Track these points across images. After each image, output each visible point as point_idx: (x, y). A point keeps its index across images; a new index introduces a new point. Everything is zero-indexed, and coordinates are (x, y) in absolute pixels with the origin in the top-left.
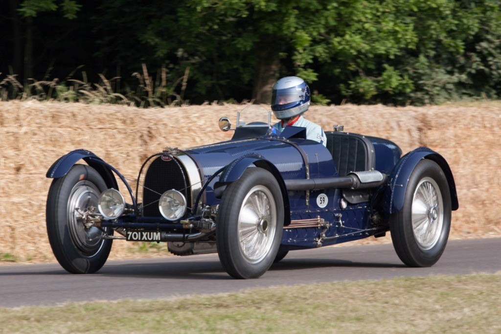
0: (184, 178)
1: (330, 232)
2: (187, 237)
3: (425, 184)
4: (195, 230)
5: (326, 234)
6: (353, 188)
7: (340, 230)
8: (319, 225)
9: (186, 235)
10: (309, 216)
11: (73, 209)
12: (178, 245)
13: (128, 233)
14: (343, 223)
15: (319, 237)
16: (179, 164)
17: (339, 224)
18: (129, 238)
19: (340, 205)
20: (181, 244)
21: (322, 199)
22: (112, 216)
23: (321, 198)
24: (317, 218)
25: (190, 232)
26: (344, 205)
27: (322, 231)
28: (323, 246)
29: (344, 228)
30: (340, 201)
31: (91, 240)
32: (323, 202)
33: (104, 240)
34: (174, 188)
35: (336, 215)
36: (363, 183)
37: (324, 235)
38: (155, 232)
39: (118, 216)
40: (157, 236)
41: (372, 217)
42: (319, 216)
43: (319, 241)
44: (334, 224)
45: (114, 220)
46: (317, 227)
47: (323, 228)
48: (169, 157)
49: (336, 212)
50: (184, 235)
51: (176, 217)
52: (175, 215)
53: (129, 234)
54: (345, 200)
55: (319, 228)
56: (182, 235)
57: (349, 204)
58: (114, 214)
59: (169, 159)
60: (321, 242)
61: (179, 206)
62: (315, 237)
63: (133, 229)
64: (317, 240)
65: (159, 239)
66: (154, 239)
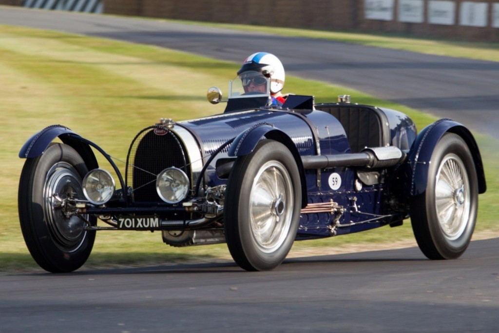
0: (183, 154)
1: (345, 218)
2: (188, 223)
3: (449, 162)
4: (198, 215)
5: (340, 220)
6: (369, 167)
7: (355, 216)
8: (332, 210)
9: (186, 222)
10: (321, 199)
11: (50, 195)
12: (175, 234)
14: (358, 208)
15: (333, 224)
16: (176, 139)
17: (353, 209)
18: (121, 226)
19: (354, 186)
20: (178, 233)
21: (334, 180)
22: (100, 201)
23: (333, 178)
24: (330, 201)
25: (191, 218)
26: (359, 187)
27: (336, 217)
28: (338, 234)
29: (359, 214)
30: (354, 182)
31: (71, 231)
32: (335, 183)
33: (86, 232)
34: (174, 166)
35: (350, 199)
36: (381, 161)
37: (338, 222)
38: (152, 218)
39: (108, 200)
40: (154, 222)
41: (388, 201)
42: (332, 200)
43: (333, 229)
44: (349, 209)
45: (102, 205)
46: (330, 212)
47: (337, 213)
48: (164, 129)
49: (350, 195)
50: (184, 222)
51: (177, 200)
52: (176, 197)
53: (121, 221)
54: (360, 181)
55: (332, 213)
56: (181, 223)
57: (364, 185)
58: (102, 198)
59: (163, 133)
60: (335, 230)
61: (180, 186)
62: (328, 225)
63: (125, 215)
64: (330, 227)
65: (157, 226)
66: (151, 226)
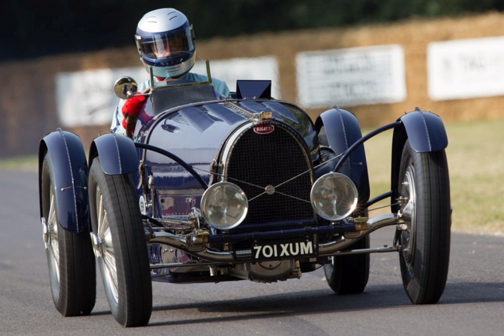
13: (255, 248)
18: (257, 256)
38: (302, 242)
59: (268, 131)
63: (262, 241)
65: (311, 252)
66: (302, 253)
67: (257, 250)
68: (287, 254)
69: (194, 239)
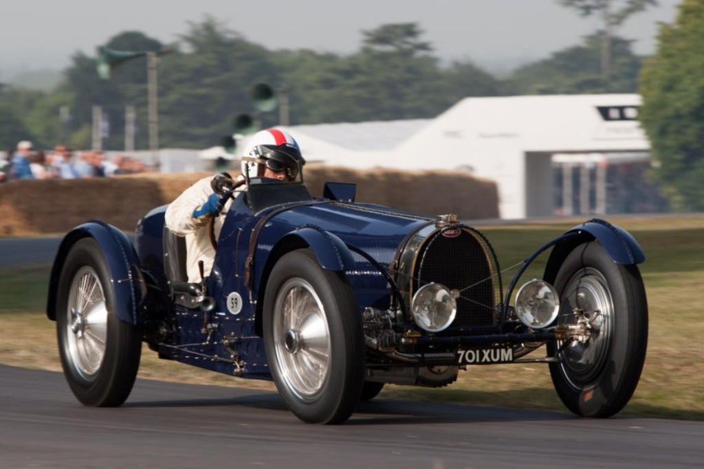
38: (503, 348)
40: (507, 354)
59: (455, 235)
65: (511, 358)
66: (502, 358)
67: (460, 354)
68: (488, 360)
69: (403, 340)
